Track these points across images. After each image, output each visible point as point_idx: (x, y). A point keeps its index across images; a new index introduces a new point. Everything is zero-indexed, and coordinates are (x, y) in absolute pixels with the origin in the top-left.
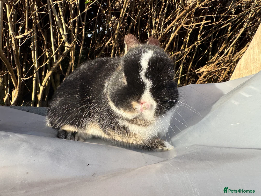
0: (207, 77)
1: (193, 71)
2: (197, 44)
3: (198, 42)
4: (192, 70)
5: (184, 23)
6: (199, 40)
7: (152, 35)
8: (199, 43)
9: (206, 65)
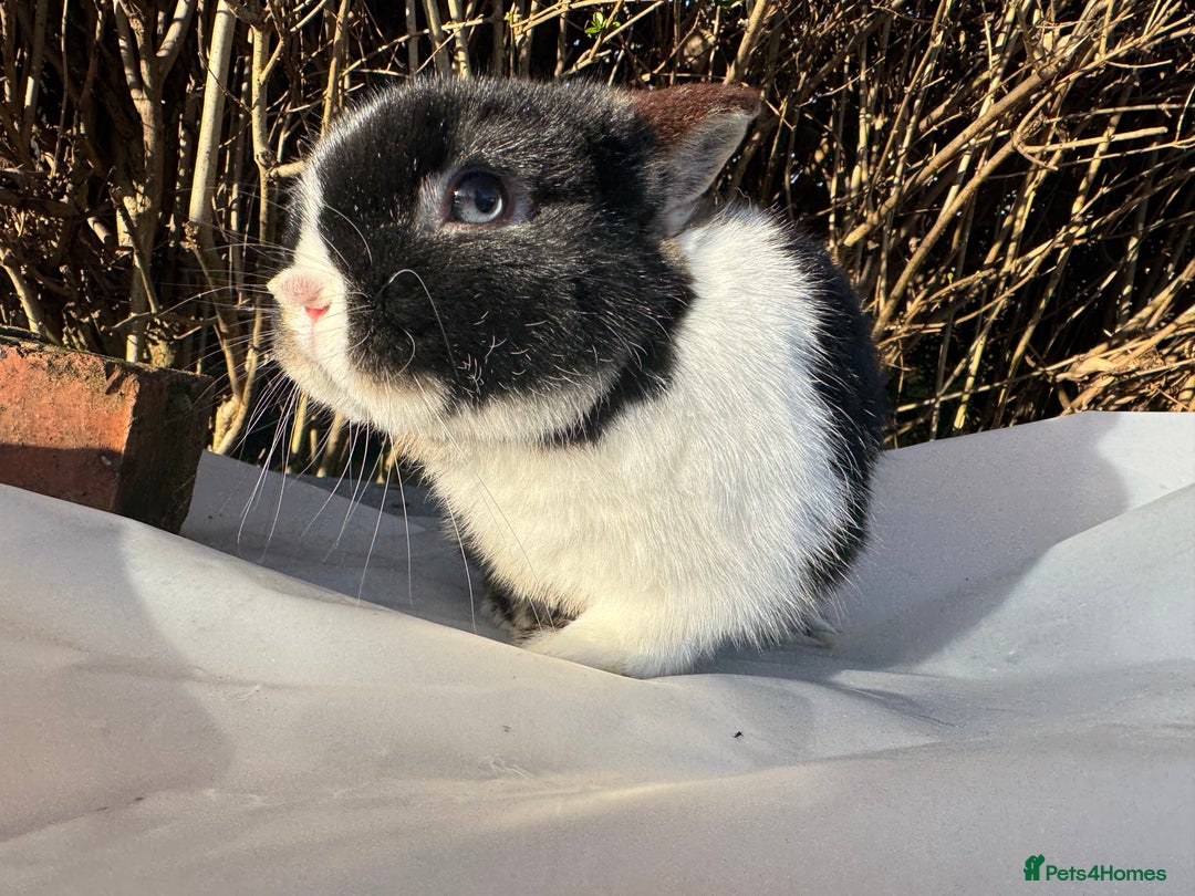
0: (1104, 403)
1: (1035, 369)
2: (1069, 239)
3: (1072, 231)
4: (1032, 364)
5: (1027, 136)
6: (1077, 224)
7: (850, 191)
8: (1077, 235)
9: (1103, 346)
